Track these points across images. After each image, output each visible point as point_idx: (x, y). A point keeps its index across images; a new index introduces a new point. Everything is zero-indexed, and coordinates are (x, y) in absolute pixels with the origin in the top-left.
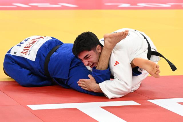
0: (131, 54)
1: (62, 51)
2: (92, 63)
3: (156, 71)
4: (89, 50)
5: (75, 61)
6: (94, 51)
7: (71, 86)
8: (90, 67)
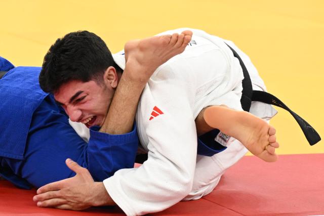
0: (197, 93)
1: (10, 85)
2: (92, 116)
3: (268, 143)
4: (85, 79)
5: (43, 111)
6: (98, 84)
7: (30, 180)
8: (87, 125)
